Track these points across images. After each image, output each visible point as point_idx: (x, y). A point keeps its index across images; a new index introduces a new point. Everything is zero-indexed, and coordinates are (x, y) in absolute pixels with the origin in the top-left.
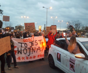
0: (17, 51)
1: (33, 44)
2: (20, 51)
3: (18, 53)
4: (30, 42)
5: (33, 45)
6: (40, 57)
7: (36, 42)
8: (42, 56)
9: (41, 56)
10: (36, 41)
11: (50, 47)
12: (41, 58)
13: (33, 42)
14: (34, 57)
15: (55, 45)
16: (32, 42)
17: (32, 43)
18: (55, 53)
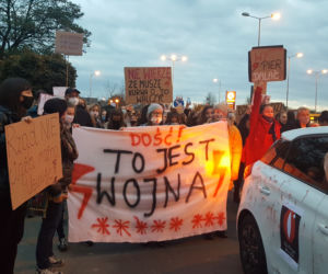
0: (95, 193)
1: (174, 160)
2: (105, 193)
3: (99, 201)
4: (159, 151)
5: (171, 164)
6: (203, 223)
7: (189, 150)
8: (216, 221)
9: (209, 218)
10: (190, 144)
11: (249, 173)
12: (209, 230)
13: (174, 152)
14: (176, 223)
15: (272, 164)
16: (171, 149)
17: (171, 157)
18: (271, 208)
